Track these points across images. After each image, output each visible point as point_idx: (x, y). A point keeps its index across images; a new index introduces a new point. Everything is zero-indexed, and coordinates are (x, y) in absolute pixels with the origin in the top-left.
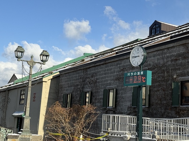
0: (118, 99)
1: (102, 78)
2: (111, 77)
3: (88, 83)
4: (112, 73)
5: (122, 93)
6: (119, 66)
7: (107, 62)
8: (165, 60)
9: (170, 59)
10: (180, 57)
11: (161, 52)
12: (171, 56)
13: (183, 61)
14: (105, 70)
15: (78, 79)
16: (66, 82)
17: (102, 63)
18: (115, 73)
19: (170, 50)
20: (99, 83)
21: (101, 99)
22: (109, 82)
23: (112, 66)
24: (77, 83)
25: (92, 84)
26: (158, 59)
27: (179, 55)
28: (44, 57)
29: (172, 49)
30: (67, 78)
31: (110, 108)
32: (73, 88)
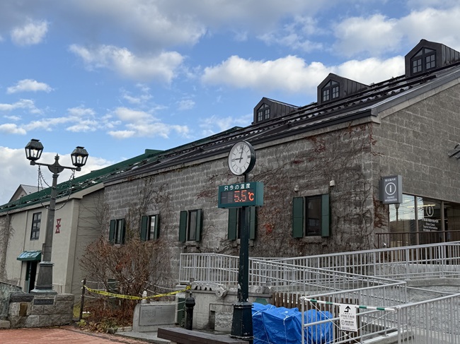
0: (205, 227)
1: (178, 192)
2: (193, 189)
3: (154, 201)
4: (194, 183)
5: (211, 216)
6: (205, 171)
7: (186, 165)
8: (281, 163)
9: (288, 161)
10: (304, 158)
11: (274, 149)
12: (290, 157)
13: (309, 164)
14: (183, 179)
15: (137, 194)
16: (114, 198)
17: (179, 166)
18: (200, 184)
19: (289, 146)
20: (172, 200)
21: (175, 227)
22: (189, 198)
23: (195, 171)
24: (135, 201)
25: (160, 202)
26: (270, 161)
27: (303, 155)
28: (78, 158)
29: (292, 145)
30: (117, 192)
31: (192, 243)
32: (127, 209)
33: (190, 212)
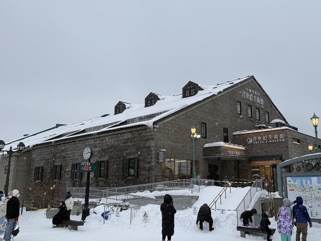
1: (71, 154)
3: (59, 158)
4: (79, 150)
8: (119, 142)
9: (122, 142)
13: (130, 144)
14: (74, 147)
15: (50, 154)
17: (71, 141)
20: (68, 158)
21: (69, 171)
23: (80, 144)
24: (48, 158)
26: (114, 141)
27: (128, 139)
29: (123, 135)
30: (39, 153)
31: (77, 180)
32: (44, 161)
33: (77, 164)
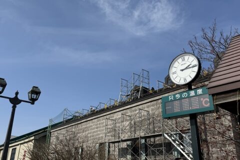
0: (111, 153)
2: (103, 130)
11: (155, 102)
20: (90, 138)
22: (101, 135)
28: (33, 95)
